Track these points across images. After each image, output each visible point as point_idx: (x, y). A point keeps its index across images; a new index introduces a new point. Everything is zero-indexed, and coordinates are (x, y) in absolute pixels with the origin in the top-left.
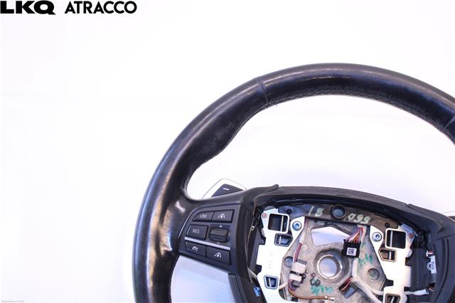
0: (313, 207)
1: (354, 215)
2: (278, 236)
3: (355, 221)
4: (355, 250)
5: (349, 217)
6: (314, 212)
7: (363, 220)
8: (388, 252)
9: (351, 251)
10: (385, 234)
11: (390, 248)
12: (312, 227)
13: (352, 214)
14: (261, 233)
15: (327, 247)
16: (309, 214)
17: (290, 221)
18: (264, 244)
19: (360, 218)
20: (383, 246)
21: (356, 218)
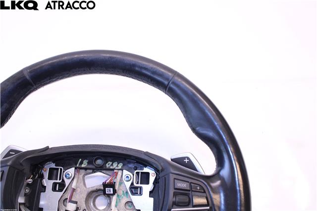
0: (80, 160)
1: (111, 163)
2: (55, 185)
3: (111, 167)
4: (112, 189)
5: (107, 165)
6: (81, 163)
7: (117, 166)
8: (136, 188)
9: (110, 191)
10: (133, 175)
11: (139, 185)
12: (83, 174)
13: (109, 162)
14: (42, 183)
15: (95, 189)
16: (78, 165)
17: (64, 172)
18: (45, 191)
19: (115, 165)
20: (132, 184)
21: (112, 165)
